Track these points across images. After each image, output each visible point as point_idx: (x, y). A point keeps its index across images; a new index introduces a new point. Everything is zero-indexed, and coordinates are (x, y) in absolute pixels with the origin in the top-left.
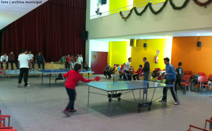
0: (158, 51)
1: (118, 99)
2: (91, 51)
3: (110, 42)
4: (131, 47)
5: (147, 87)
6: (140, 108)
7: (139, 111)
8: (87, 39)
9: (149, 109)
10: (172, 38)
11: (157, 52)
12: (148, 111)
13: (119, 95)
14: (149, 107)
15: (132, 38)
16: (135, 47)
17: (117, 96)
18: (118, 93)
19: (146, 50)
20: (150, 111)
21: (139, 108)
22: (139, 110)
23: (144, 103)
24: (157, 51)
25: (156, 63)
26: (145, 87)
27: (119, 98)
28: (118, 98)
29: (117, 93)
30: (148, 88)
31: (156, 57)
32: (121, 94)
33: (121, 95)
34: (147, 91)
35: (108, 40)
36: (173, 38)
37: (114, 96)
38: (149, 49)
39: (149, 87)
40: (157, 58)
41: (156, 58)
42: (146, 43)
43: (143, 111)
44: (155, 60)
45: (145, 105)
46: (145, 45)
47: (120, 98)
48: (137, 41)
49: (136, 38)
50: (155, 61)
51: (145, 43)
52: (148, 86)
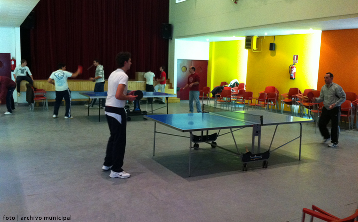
0: (296, 57)
1: (212, 146)
2: (178, 60)
3: (211, 43)
4: (247, 51)
5: (260, 124)
6: (246, 163)
7: (245, 169)
8: (171, 39)
9: (265, 166)
10: (320, 32)
11: (294, 60)
12: (263, 168)
13: (214, 137)
14: (263, 161)
15: (250, 33)
16: (254, 50)
17: (210, 140)
18: (211, 133)
19: (274, 55)
20: (266, 168)
21: (244, 163)
22: (245, 167)
23: (254, 153)
24: (294, 56)
25: (292, 78)
26: (256, 124)
27: (213, 143)
28: (211, 142)
29: (209, 134)
30: (262, 125)
31: (292, 68)
32: (218, 136)
33: (218, 138)
34: (260, 132)
35: (208, 39)
36: (323, 32)
37: (204, 139)
38: (279, 53)
39: (264, 123)
40: (294, 70)
41: (292, 71)
42: (275, 43)
43: (253, 169)
44: (291, 73)
45: (256, 156)
46: (272, 47)
47: (215, 144)
48: (257, 39)
49: (256, 34)
50: (291, 76)
51: (272, 42)
52: (262, 122)
